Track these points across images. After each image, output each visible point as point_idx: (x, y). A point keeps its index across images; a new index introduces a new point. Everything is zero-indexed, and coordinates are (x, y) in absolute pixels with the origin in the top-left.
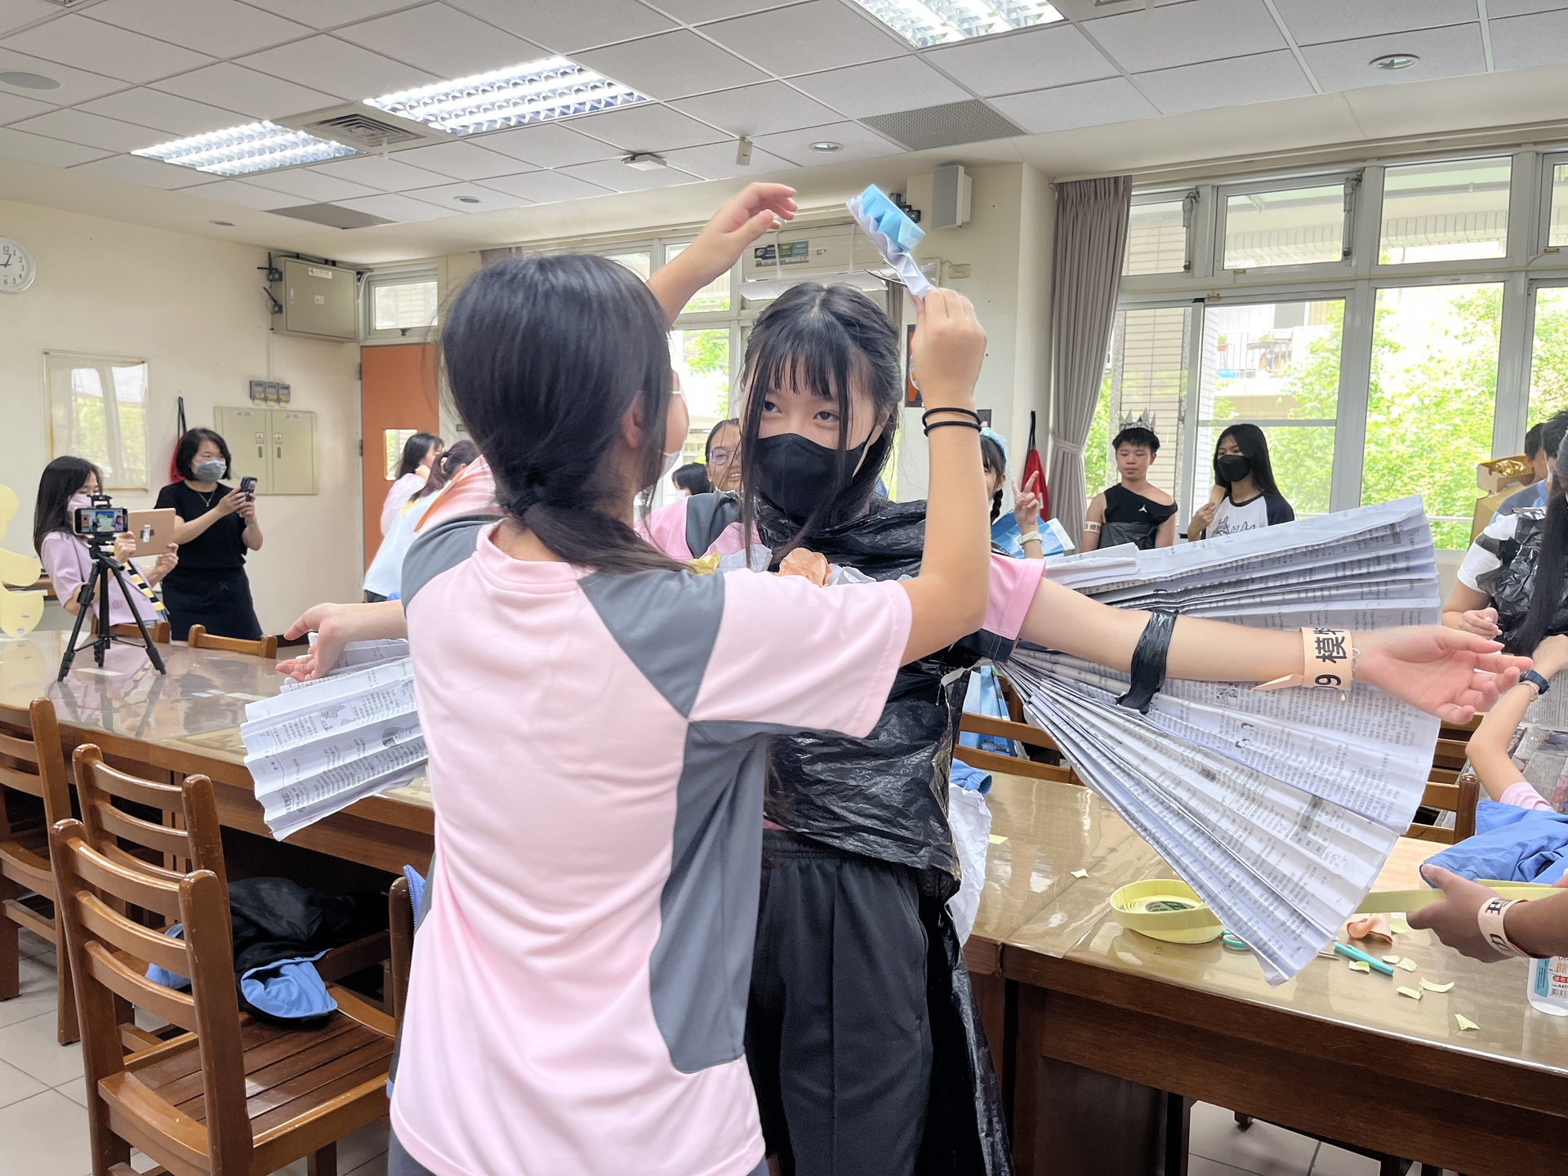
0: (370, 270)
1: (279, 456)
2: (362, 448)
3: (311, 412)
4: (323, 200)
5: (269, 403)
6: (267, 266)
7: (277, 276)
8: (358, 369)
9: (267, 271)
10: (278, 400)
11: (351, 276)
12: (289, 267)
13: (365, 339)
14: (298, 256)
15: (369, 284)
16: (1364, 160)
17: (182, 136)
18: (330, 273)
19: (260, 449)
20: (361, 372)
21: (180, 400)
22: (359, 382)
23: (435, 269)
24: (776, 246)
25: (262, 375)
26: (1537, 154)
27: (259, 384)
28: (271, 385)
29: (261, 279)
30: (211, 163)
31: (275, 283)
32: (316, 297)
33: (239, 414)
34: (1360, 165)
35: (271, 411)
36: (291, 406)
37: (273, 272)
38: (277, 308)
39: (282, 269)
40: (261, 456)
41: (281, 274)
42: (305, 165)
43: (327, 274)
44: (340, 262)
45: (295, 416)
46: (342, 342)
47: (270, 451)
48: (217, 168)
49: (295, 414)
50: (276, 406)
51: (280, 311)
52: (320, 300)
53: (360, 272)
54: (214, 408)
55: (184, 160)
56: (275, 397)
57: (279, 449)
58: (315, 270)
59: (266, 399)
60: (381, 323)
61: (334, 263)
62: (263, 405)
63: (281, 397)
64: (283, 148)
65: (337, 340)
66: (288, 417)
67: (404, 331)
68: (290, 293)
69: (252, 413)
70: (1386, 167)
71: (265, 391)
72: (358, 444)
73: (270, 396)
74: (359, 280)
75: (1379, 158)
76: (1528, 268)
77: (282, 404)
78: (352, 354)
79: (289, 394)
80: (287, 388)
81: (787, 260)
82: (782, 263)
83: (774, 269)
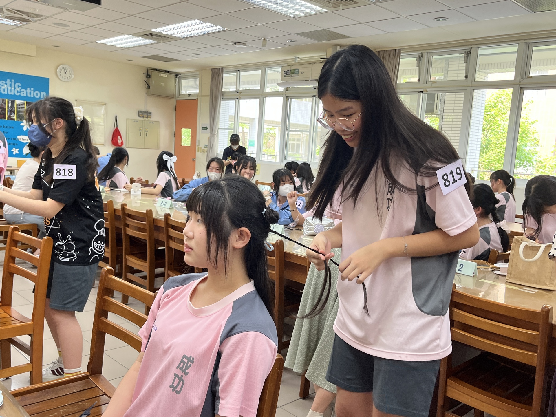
0: (180, 74)
1: (146, 136)
2: (175, 134)
3: (158, 122)
4: (155, 54)
5: (144, 118)
6: (146, 73)
7: (149, 76)
8: (175, 107)
9: (146, 75)
10: (147, 117)
11: (174, 76)
12: (153, 74)
13: (178, 97)
14: (156, 70)
15: (180, 79)
16: (471, 45)
17: (108, 38)
18: (167, 75)
19: (140, 133)
20: (176, 108)
21: (116, 116)
22: (175, 112)
23: (199, 74)
24: (290, 71)
25: (143, 109)
26: (527, 43)
27: (141, 112)
28: (145, 112)
29: (144, 77)
30: (119, 44)
31: (149, 79)
32: (161, 83)
33: (134, 121)
34: (470, 47)
35: (145, 121)
36: (152, 119)
37: (148, 75)
38: (149, 87)
39: (150, 74)
40: (140, 135)
41: (150, 76)
42: (145, 45)
43: (165, 75)
44: (170, 71)
45: (153, 123)
46: (170, 98)
47: (143, 134)
48: (121, 46)
49: (153, 122)
50: (146, 119)
51: (149, 88)
52: (162, 84)
53: (177, 75)
54: (127, 119)
55: (111, 44)
56: (146, 116)
57: (147, 133)
58: (161, 74)
59: (143, 117)
60: (183, 92)
61: (168, 72)
62: (142, 119)
63: (148, 116)
64: (137, 41)
65: (169, 97)
66: (150, 123)
67: (189, 95)
68: (153, 82)
69: (138, 121)
70: (479, 48)
71: (143, 114)
72: (174, 133)
73: (145, 116)
74: (176, 77)
75: (476, 45)
76: (520, 83)
77: (149, 119)
78: (173, 102)
79: (151, 115)
80: (150, 113)
81: (293, 75)
82: (291, 76)
83: (289, 78)
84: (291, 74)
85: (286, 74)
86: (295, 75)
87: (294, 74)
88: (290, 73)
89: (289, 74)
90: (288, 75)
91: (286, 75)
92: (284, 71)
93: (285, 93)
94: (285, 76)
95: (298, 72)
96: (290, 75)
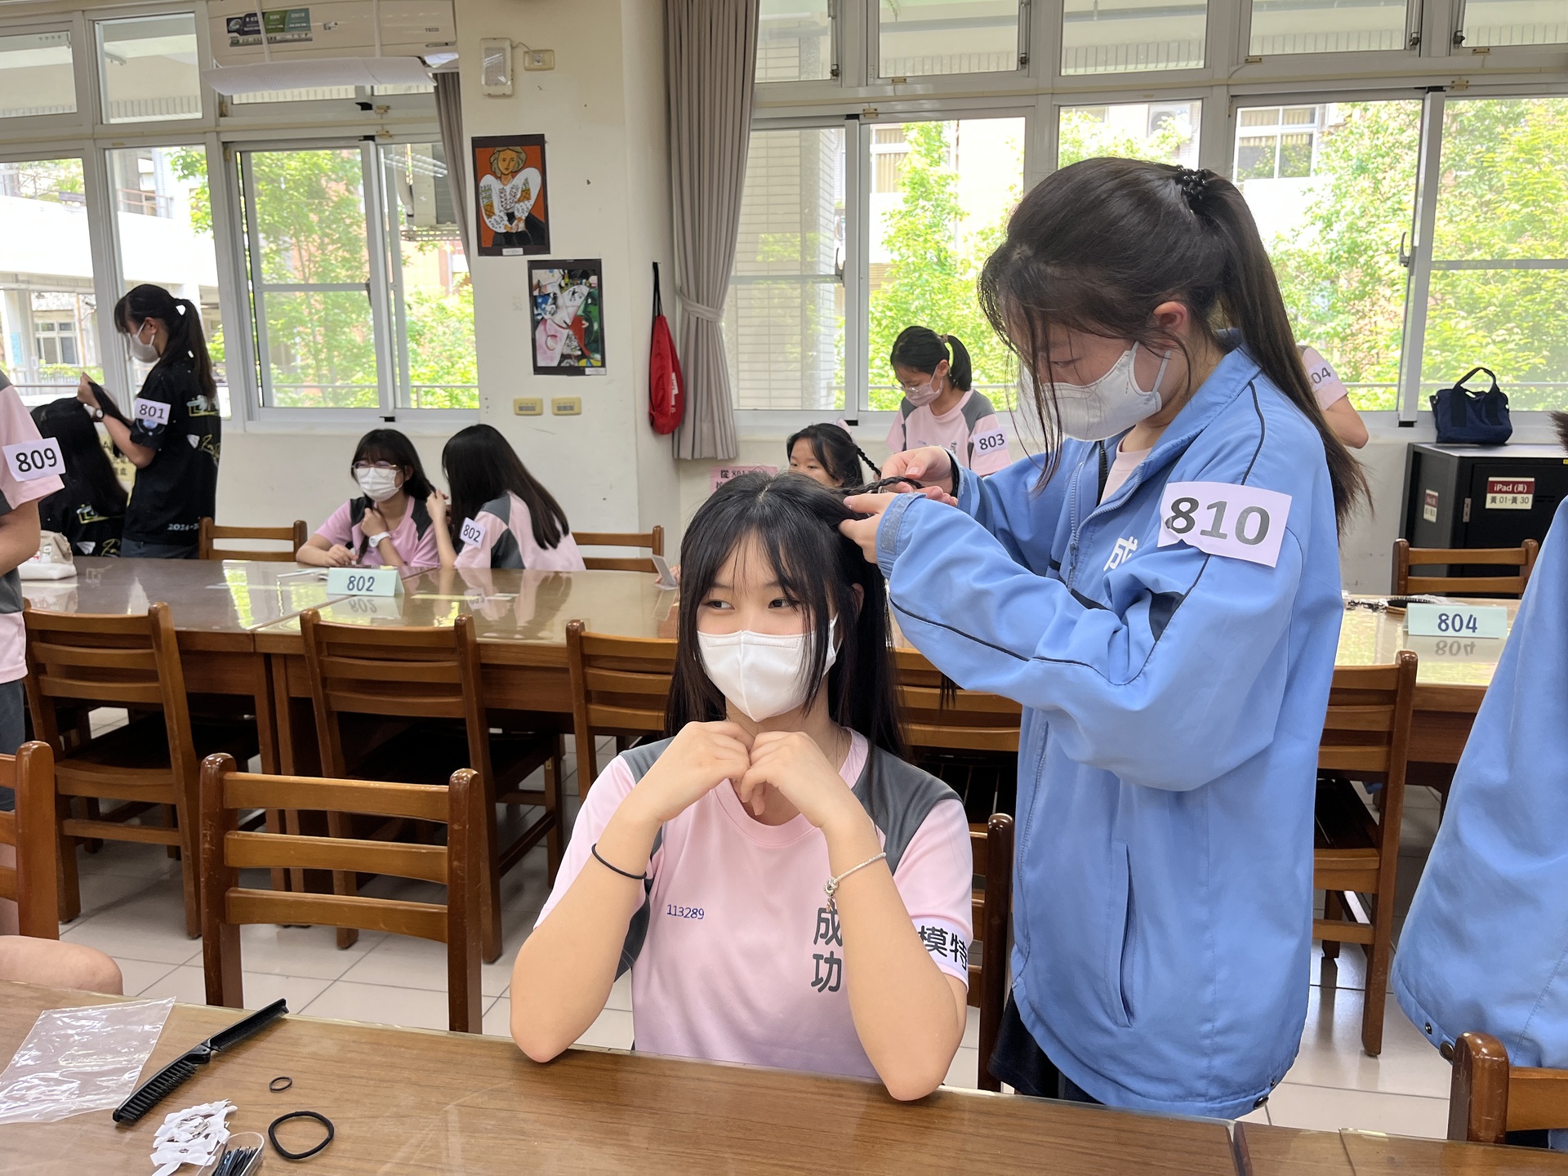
24: (260, 16)
76: (1229, 82)
81: (279, 36)
82: (271, 41)
83: (263, 53)
84: (268, 31)
85: (236, 31)
86: (289, 36)
87: (282, 30)
88: (262, 27)
89: (258, 32)
90: (251, 38)
91: (241, 39)
92: (229, 21)
93: (217, 125)
94: (235, 43)
95: (307, 19)
96: (263, 36)
